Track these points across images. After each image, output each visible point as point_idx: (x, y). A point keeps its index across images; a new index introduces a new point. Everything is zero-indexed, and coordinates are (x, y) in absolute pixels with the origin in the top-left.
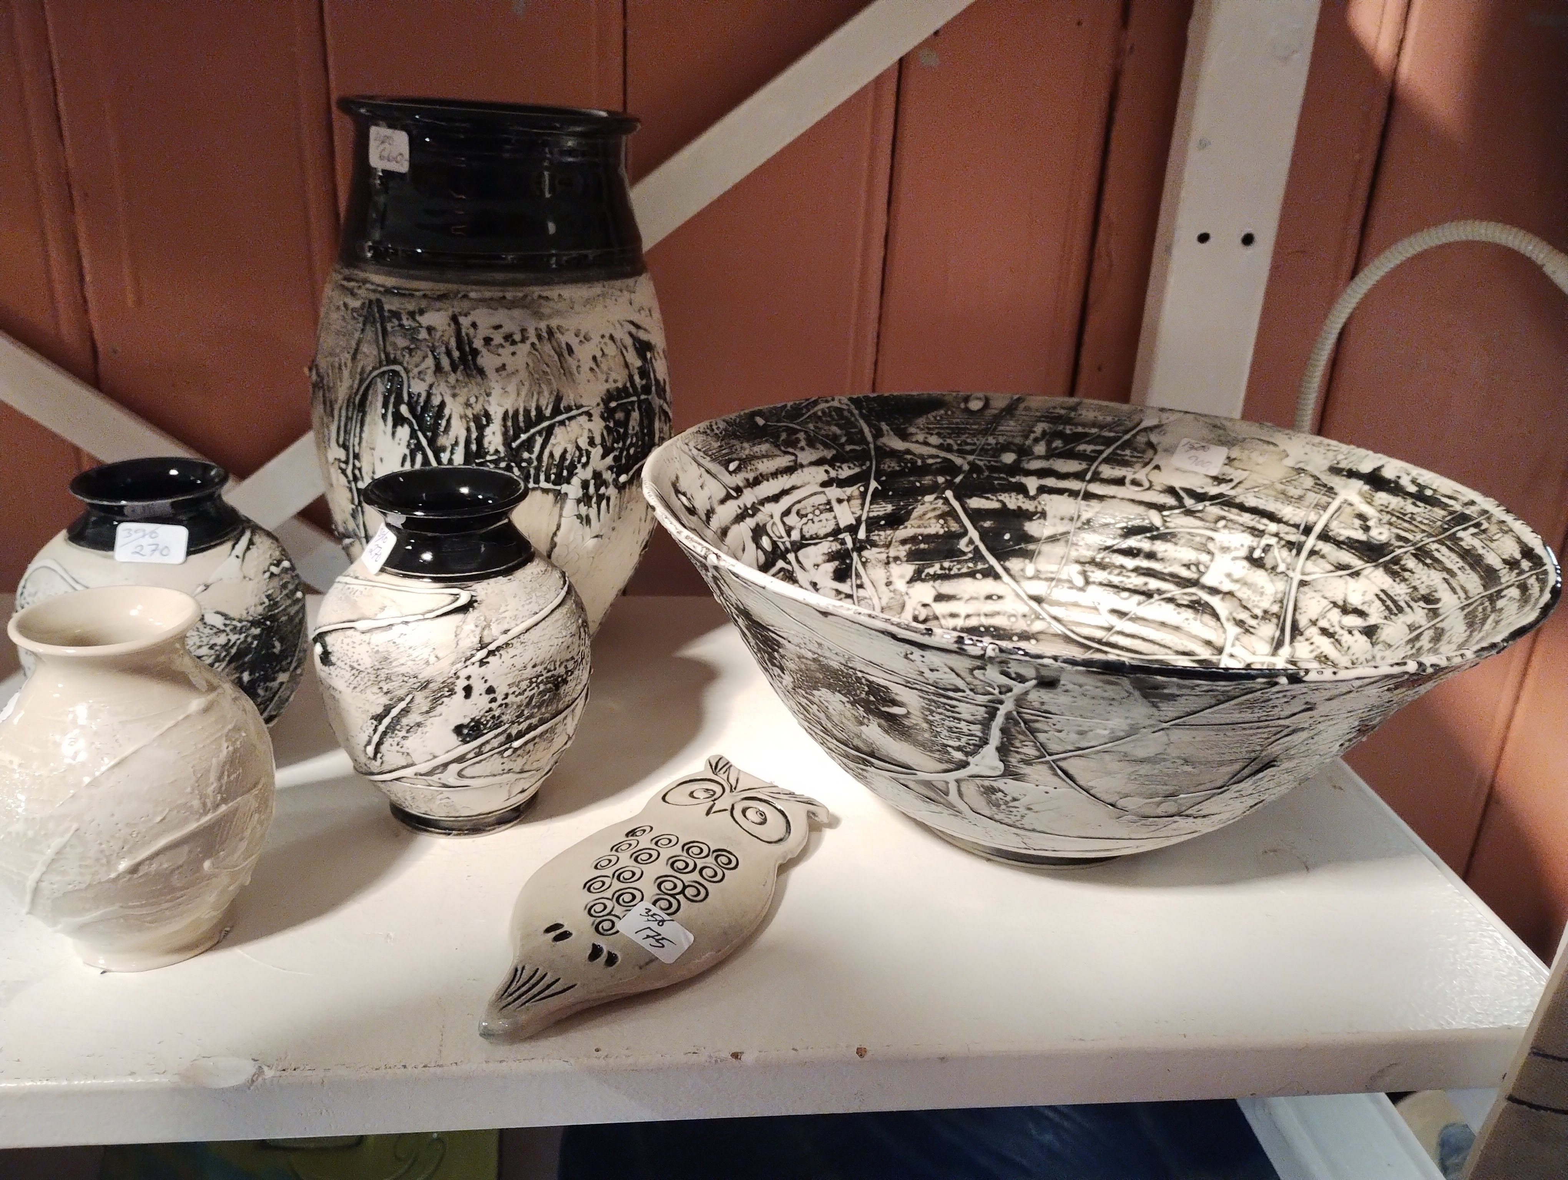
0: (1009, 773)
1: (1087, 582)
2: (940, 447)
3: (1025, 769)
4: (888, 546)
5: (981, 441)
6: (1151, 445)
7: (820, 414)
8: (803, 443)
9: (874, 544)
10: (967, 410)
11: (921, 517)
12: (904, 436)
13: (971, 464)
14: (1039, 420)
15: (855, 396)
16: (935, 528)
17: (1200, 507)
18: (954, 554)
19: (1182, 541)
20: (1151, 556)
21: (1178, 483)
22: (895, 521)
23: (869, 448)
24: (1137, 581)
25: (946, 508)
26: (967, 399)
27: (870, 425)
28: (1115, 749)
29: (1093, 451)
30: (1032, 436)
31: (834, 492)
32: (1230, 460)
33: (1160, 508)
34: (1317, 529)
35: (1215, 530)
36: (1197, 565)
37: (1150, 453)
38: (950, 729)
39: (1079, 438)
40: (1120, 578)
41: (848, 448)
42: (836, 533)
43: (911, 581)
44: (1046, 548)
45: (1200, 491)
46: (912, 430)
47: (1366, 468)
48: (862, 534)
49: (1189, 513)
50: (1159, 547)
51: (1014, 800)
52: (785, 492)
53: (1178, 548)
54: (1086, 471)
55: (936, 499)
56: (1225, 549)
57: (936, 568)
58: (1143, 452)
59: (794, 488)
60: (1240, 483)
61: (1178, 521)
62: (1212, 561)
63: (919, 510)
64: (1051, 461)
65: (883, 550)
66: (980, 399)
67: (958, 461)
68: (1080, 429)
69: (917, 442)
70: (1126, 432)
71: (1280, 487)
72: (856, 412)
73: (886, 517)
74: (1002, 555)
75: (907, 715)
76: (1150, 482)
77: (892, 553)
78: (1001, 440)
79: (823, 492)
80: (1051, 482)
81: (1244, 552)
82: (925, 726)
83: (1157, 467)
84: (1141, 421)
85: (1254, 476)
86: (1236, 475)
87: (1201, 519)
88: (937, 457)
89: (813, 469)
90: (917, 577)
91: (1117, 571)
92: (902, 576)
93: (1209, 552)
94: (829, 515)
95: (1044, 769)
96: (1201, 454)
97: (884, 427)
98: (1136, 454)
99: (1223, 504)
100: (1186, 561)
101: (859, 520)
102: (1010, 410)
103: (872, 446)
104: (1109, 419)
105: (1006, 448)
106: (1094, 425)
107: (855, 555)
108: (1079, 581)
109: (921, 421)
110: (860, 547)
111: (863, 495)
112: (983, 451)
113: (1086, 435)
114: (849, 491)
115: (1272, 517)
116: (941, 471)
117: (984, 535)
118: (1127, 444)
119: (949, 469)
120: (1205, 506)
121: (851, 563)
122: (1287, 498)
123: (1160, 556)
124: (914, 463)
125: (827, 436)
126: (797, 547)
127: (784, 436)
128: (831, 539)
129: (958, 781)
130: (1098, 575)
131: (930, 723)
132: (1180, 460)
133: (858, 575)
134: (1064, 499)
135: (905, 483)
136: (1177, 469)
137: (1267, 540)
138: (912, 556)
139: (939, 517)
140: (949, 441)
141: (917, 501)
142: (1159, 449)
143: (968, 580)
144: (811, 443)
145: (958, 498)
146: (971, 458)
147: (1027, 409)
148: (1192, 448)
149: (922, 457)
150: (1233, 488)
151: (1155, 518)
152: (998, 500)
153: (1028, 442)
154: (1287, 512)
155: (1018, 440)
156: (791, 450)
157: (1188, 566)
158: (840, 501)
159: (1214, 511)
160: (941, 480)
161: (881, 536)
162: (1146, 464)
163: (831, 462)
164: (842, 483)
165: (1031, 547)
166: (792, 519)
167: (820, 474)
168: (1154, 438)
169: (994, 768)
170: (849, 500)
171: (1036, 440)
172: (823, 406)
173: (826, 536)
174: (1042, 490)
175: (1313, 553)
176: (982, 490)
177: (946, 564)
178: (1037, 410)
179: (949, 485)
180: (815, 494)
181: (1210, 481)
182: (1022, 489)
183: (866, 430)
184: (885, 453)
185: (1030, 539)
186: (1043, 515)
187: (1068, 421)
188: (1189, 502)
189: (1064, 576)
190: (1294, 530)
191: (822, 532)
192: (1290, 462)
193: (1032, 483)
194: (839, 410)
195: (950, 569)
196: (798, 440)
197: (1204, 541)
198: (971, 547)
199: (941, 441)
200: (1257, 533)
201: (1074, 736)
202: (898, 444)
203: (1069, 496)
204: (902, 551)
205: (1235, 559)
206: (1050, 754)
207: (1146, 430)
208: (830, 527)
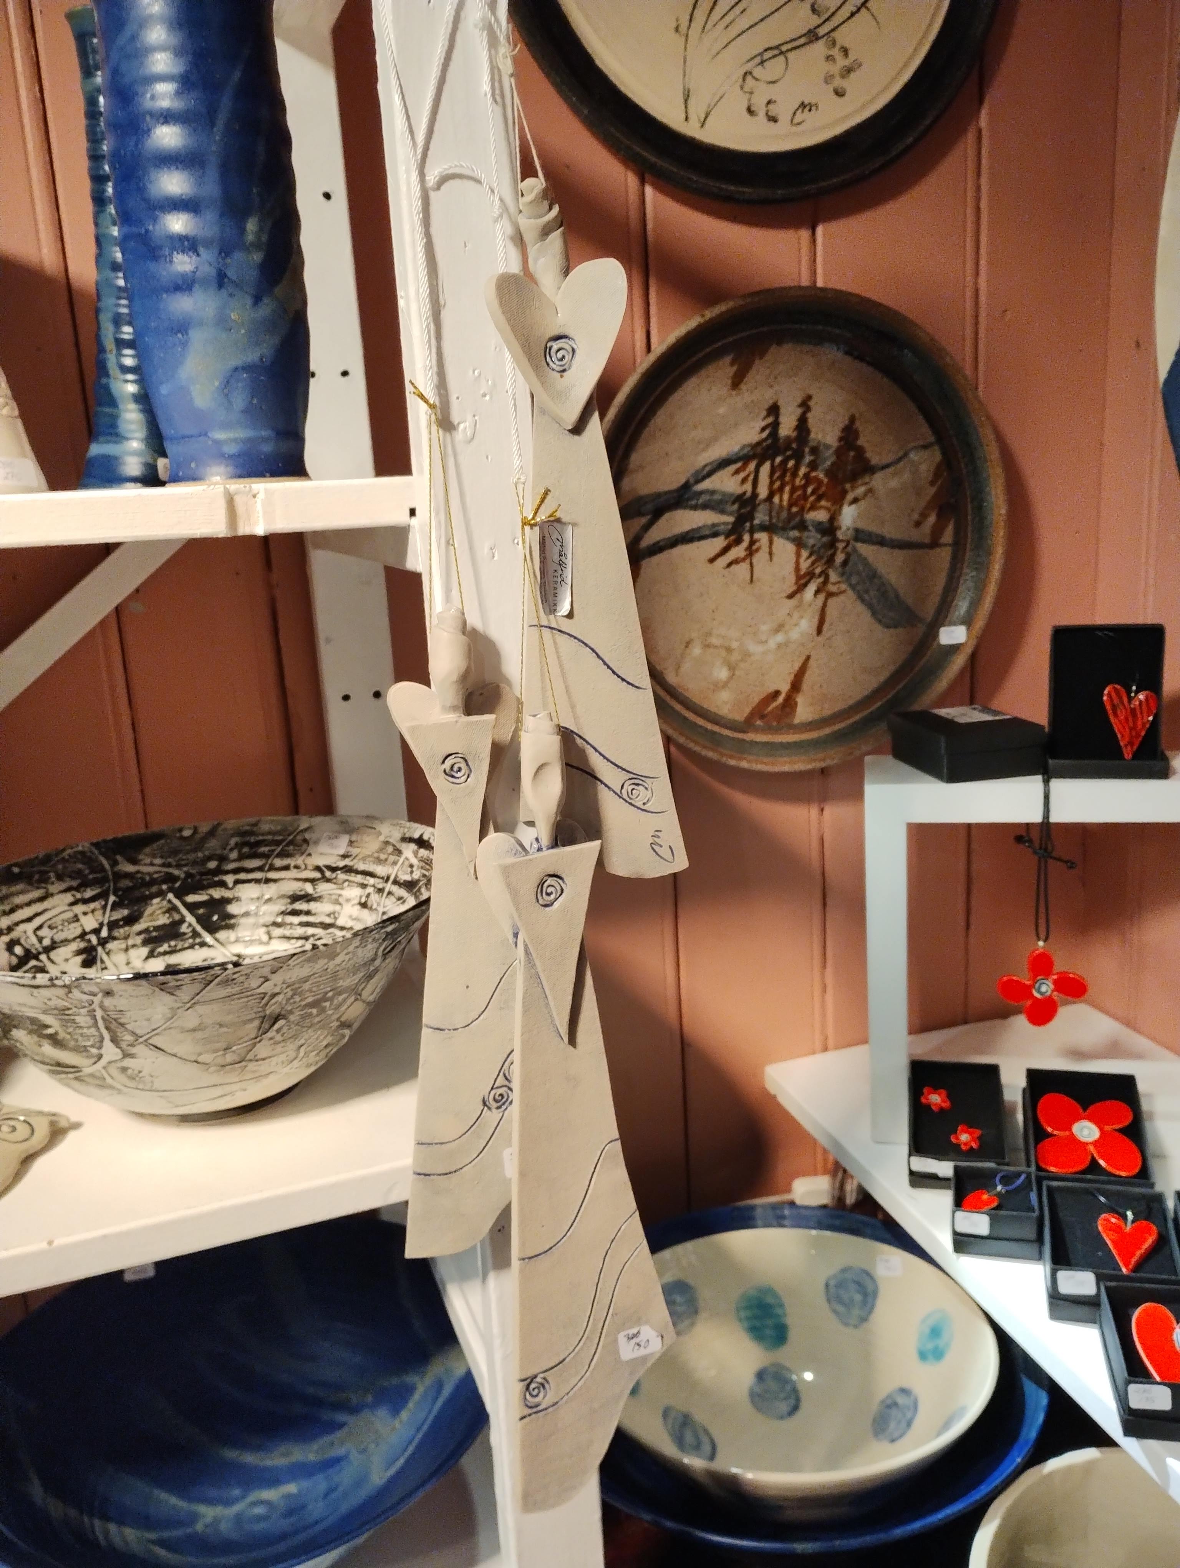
0: (126, 1055)
1: (270, 938)
2: (163, 865)
3: (133, 1050)
4: (126, 938)
5: (192, 856)
6: (306, 841)
7: (67, 857)
8: (53, 879)
9: (115, 939)
10: (183, 838)
11: (152, 914)
12: (134, 861)
13: (185, 873)
14: (233, 836)
15: (95, 841)
16: (163, 920)
17: (334, 875)
18: (178, 936)
19: (325, 900)
20: (308, 913)
21: (321, 862)
22: (130, 921)
23: (108, 875)
24: (300, 931)
25: (170, 905)
26: (180, 830)
27: (107, 858)
28: (174, 1025)
29: (269, 851)
30: (229, 847)
31: (79, 909)
32: (351, 843)
33: (312, 881)
34: (392, 878)
35: (342, 889)
36: (334, 913)
37: (305, 846)
38: (81, 1035)
39: (259, 844)
40: (291, 931)
41: (91, 877)
42: (83, 935)
43: (147, 958)
44: (243, 921)
45: (334, 865)
46: (141, 857)
47: (416, 836)
48: (104, 933)
49: (329, 880)
50: (313, 906)
51: (140, 1072)
52: (37, 915)
53: (323, 904)
54: (264, 865)
55: (162, 900)
56: (348, 900)
57: (165, 947)
58: (301, 846)
59: (45, 911)
60: (356, 856)
61: (323, 888)
62: (342, 909)
63: (149, 910)
64: (242, 862)
65: (123, 941)
66: (190, 828)
67: (176, 872)
68: (261, 838)
69: (145, 865)
70: (289, 835)
71: (376, 855)
72: (96, 852)
73: (123, 919)
74: (212, 929)
75: (56, 1033)
76: (306, 865)
77: (130, 942)
78: (207, 853)
79: (71, 910)
80: (242, 876)
81: (356, 901)
82: (68, 1037)
83: (310, 855)
84: (299, 826)
85: (364, 850)
86: (354, 851)
87: (335, 883)
88: (160, 872)
89: (62, 896)
90: (151, 955)
91: (289, 927)
92: (139, 957)
93: (340, 904)
94: (77, 924)
95: (142, 1047)
96: (335, 842)
97: (119, 858)
98: (297, 848)
99: (347, 871)
100: (328, 913)
101: (101, 925)
102: (212, 833)
103: (110, 873)
104: (279, 828)
105: (210, 858)
106: (269, 833)
107: (100, 949)
108: (265, 938)
109: (147, 850)
110: (103, 942)
111: (104, 908)
112: (194, 863)
113: (264, 841)
114: (92, 906)
115: (371, 875)
116: (164, 881)
117: (199, 920)
118: (291, 843)
119: (170, 879)
120: (337, 874)
121: (96, 955)
122: (379, 861)
123: (313, 912)
124: (142, 879)
125: (74, 872)
126: (48, 950)
127: (37, 877)
128: (78, 940)
129: (104, 1068)
130: (277, 932)
131: (69, 1034)
132: (323, 848)
133: (102, 962)
134: (252, 885)
135: (137, 893)
136: (321, 854)
137: (370, 890)
138: (145, 943)
139: (165, 913)
140: (170, 860)
141: (146, 904)
142: (310, 843)
143: (189, 951)
144: (60, 878)
145: (177, 896)
146: (185, 869)
147: (225, 830)
148: (330, 838)
149: (149, 874)
150: (352, 860)
151: (309, 888)
152: (207, 894)
153: (226, 852)
154: (380, 870)
155: (219, 852)
156: (43, 885)
157: (329, 915)
158: (85, 914)
159: (341, 876)
160: (164, 887)
161: (120, 932)
162: (302, 854)
163: (77, 889)
164: (85, 901)
165: (233, 921)
166: (45, 932)
167: (69, 898)
168: (307, 836)
169: (117, 1054)
170: (93, 911)
171: (232, 850)
172: (69, 851)
173: (74, 939)
174: (237, 882)
175: (390, 893)
176: (195, 890)
177: (173, 943)
178: (231, 829)
179: (170, 890)
180: (64, 912)
181: (340, 858)
182: (223, 884)
183: (105, 862)
184: (119, 876)
185: (232, 916)
186: (238, 899)
187: (252, 833)
188: (328, 874)
189: (256, 937)
190: (381, 880)
191: (71, 937)
192: (382, 838)
193: (229, 879)
194: (82, 853)
195: (176, 946)
196: (49, 878)
197: (337, 897)
198: (190, 929)
199: (163, 861)
200: (364, 886)
201: (145, 1023)
202: (130, 868)
203: (256, 882)
204: (139, 940)
205: (353, 905)
206: (141, 1037)
207: (302, 831)
208: (78, 932)
